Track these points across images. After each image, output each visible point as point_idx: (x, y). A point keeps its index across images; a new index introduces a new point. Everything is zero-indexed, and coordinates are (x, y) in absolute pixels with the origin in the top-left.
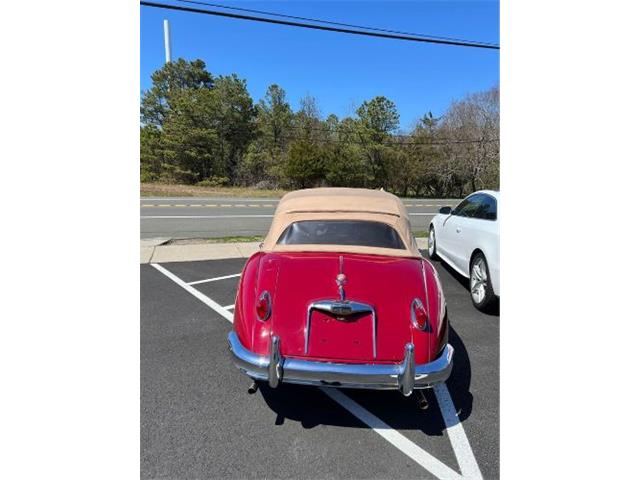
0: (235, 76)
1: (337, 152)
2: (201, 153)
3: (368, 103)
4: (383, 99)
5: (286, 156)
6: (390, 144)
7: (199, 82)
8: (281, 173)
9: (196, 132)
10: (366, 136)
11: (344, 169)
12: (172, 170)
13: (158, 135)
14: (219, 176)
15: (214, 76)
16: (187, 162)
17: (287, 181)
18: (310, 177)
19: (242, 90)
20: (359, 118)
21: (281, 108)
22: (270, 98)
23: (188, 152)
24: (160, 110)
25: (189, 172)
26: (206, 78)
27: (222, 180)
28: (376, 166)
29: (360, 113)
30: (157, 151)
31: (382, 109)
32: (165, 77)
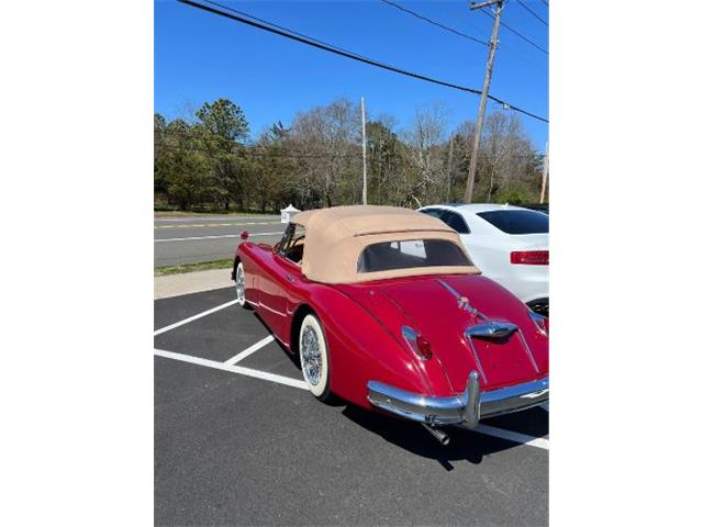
1: (179, 160)
3: (210, 105)
4: (227, 102)
6: (242, 154)
10: (214, 144)
11: (191, 181)
20: (201, 122)
28: (228, 179)
29: (201, 116)
31: (228, 114)
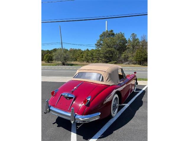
0: (121, 33)
2: (109, 55)
5: (135, 54)
7: (111, 36)
8: (133, 59)
9: (109, 49)
12: (101, 60)
13: (99, 51)
14: (114, 61)
15: (115, 34)
16: (106, 57)
17: (135, 62)
18: (142, 60)
19: (123, 36)
21: (135, 40)
22: (132, 37)
23: (106, 55)
24: (101, 44)
25: (106, 60)
26: (113, 35)
27: (114, 62)
30: (99, 55)
32: (102, 36)
